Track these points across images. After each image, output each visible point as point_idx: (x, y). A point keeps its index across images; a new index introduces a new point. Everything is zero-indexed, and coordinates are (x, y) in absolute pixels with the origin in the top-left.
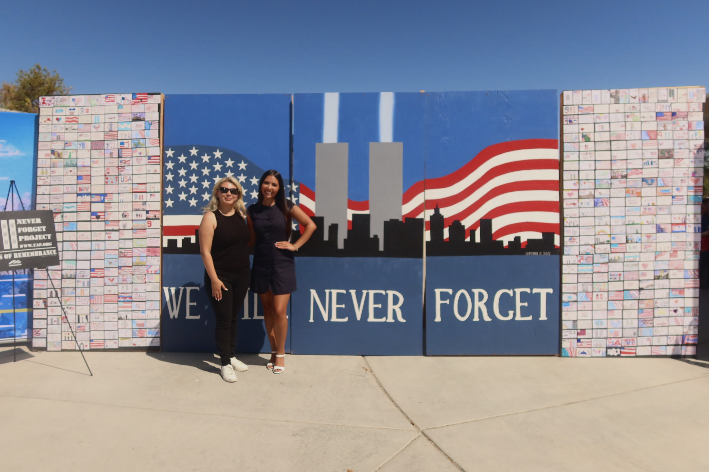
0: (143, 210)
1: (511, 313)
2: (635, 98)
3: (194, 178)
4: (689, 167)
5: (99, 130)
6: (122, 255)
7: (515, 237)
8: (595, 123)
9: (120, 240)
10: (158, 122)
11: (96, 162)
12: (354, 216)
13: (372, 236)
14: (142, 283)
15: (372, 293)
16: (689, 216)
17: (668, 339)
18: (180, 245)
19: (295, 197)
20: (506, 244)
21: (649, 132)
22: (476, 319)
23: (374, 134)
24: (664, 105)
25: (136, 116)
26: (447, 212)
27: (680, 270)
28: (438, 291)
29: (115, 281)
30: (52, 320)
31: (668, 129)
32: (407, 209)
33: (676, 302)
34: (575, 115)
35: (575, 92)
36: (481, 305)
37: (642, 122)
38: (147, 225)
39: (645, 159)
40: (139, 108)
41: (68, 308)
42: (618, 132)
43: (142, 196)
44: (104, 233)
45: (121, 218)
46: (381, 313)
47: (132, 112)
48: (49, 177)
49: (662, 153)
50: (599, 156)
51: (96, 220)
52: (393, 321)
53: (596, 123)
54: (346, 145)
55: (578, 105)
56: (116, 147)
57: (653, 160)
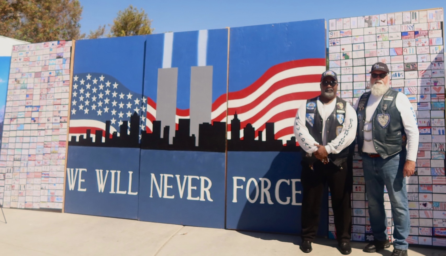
0: (59, 116)
1: (288, 199)
2: (384, 22)
3: (88, 95)
4: (431, 77)
5: (39, 65)
6: (46, 146)
7: (291, 137)
8: (352, 44)
9: (45, 136)
10: (70, 58)
11: (36, 86)
12: (180, 120)
13: (191, 135)
14: (55, 165)
15: (190, 177)
16: (433, 120)
17: (419, 230)
18: (77, 140)
19: (144, 107)
20: (284, 142)
21: (396, 49)
22: (262, 202)
23: (194, 61)
24: (408, 26)
25: (58, 55)
26: (242, 117)
27: (428, 168)
28: (235, 179)
29: (41, 163)
30: (7, 188)
31: (412, 46)
32: (215, 115)
33: (425, 197)
34: (337, 38)
35: (337, 20)
36: (265, 191)
37: (390, 41)
38: (60, 126)
39: (392, 72)
40: (60, 50)
41: (15, 180)
42: (370, 51)
43: (59, 107)
44: (37, 131)
45: (46, 122)
46: (196, 193)
47: (57, 52)
48: (13, 96)
49: (407, 66)
50: (356, 70)
51: (34, 123)
52: (204, 200)
53: (354, 44)
54: (176, 69)
55: (340, 30)
56: (47, 76)
57: (400, 73)
